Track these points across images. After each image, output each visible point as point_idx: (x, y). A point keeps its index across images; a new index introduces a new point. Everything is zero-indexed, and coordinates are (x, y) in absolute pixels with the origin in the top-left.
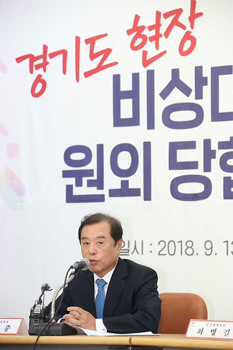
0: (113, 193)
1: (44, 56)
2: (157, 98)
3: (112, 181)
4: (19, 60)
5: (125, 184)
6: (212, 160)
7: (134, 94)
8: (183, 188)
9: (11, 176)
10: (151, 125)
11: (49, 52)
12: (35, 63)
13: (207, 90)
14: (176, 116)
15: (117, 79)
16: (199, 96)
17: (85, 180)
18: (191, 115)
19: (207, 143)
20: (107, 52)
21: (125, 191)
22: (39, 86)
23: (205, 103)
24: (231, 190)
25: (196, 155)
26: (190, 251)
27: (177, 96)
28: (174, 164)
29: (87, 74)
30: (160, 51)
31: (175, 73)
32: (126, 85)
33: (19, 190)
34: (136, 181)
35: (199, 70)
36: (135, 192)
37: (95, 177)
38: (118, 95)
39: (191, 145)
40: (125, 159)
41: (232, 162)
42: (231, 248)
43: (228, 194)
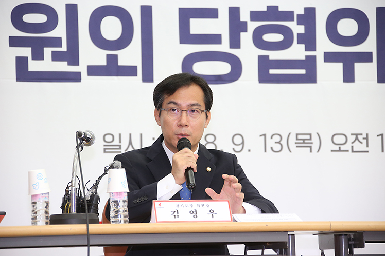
0: (94, 71)
3: (92, 55)
5: (112, 59)
6: (242, 34)
17: (48, 52)
19: (234, 13)
21: (112, 68)
24: (268, 71)
25: (220, 26)
28: (186, 37)
34: (130, 56)
36: (130, 71)
37: (64, 48)
39: (212, 13)
40: (111, 28)
41: (269, 37)
42: (271, 143)
43: (265, 77)
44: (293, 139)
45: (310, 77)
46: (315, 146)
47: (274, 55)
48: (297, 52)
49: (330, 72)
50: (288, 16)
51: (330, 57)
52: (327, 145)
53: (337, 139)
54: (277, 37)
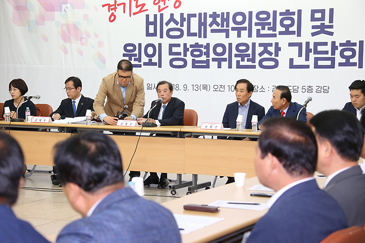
0: (145, 64)
1: (115, 5)
2: (164, 25)
3: (145, 59)
4: (103, 6)
5: (150, 60)
6: (187, 52)
7: (154, 23)
8: (175, 63)
9: (100, 55)
10: (162, 37)
11: (117, 3)
12: (111, 8)
13: (185, 23)
14: (172, 33)
15: (147, 16)
16: (182, 25)
17: (133, 58)
18: (178, 33)
19: (185, 45)
20: (144, 5)
21: (150, 63)
22: (112, 18)
23: (185, 28)
24: (195, 64)
25: (180, 49)
26: (177, 89)
27: (172, 25)
28: (171, 53)
29: (134, 14)
30: (166, 6)
31: (172, 15)
32: (151, 19)
33: (104, 61)
34: (155, 59)
35: (182, 15)
36: (155, 64)
37: (137, 57)
38: (148, 23)
39: (178, 45)
40: (150, 51)
41: (195, 53)
42: (195, 88)
43: (194, 66)
44: (202, 86)
45: (208, 67)
46: (208, 89)
47: (197, 59)
48: (204, 58)
49: (213, 65)
50: (201, 46)
51: (214, 60)
52: (212, 89)
53: (215, 87)
54: (198, 53)
